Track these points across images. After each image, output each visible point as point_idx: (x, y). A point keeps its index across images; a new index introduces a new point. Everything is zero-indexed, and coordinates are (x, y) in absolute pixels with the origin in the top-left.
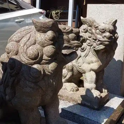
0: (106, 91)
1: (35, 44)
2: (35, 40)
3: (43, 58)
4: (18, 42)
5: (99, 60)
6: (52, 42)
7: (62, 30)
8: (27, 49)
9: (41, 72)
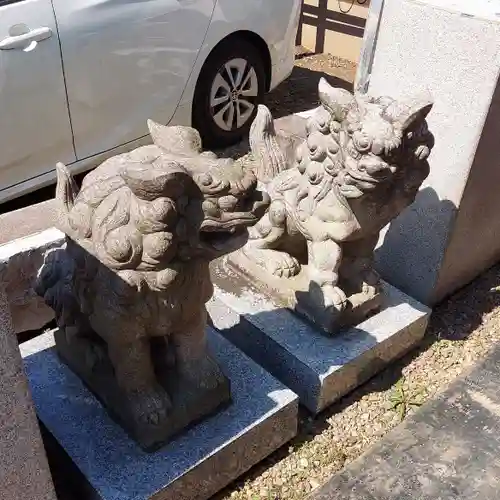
0: (372, 289)
1: (126, 222)
2: (128, 215)
3: (143, 259)
4: (95, 206)
5: (353, 215)
6: (165, 226)
7: (202, 187)
8: (107, 233)
9: (136, 287)
